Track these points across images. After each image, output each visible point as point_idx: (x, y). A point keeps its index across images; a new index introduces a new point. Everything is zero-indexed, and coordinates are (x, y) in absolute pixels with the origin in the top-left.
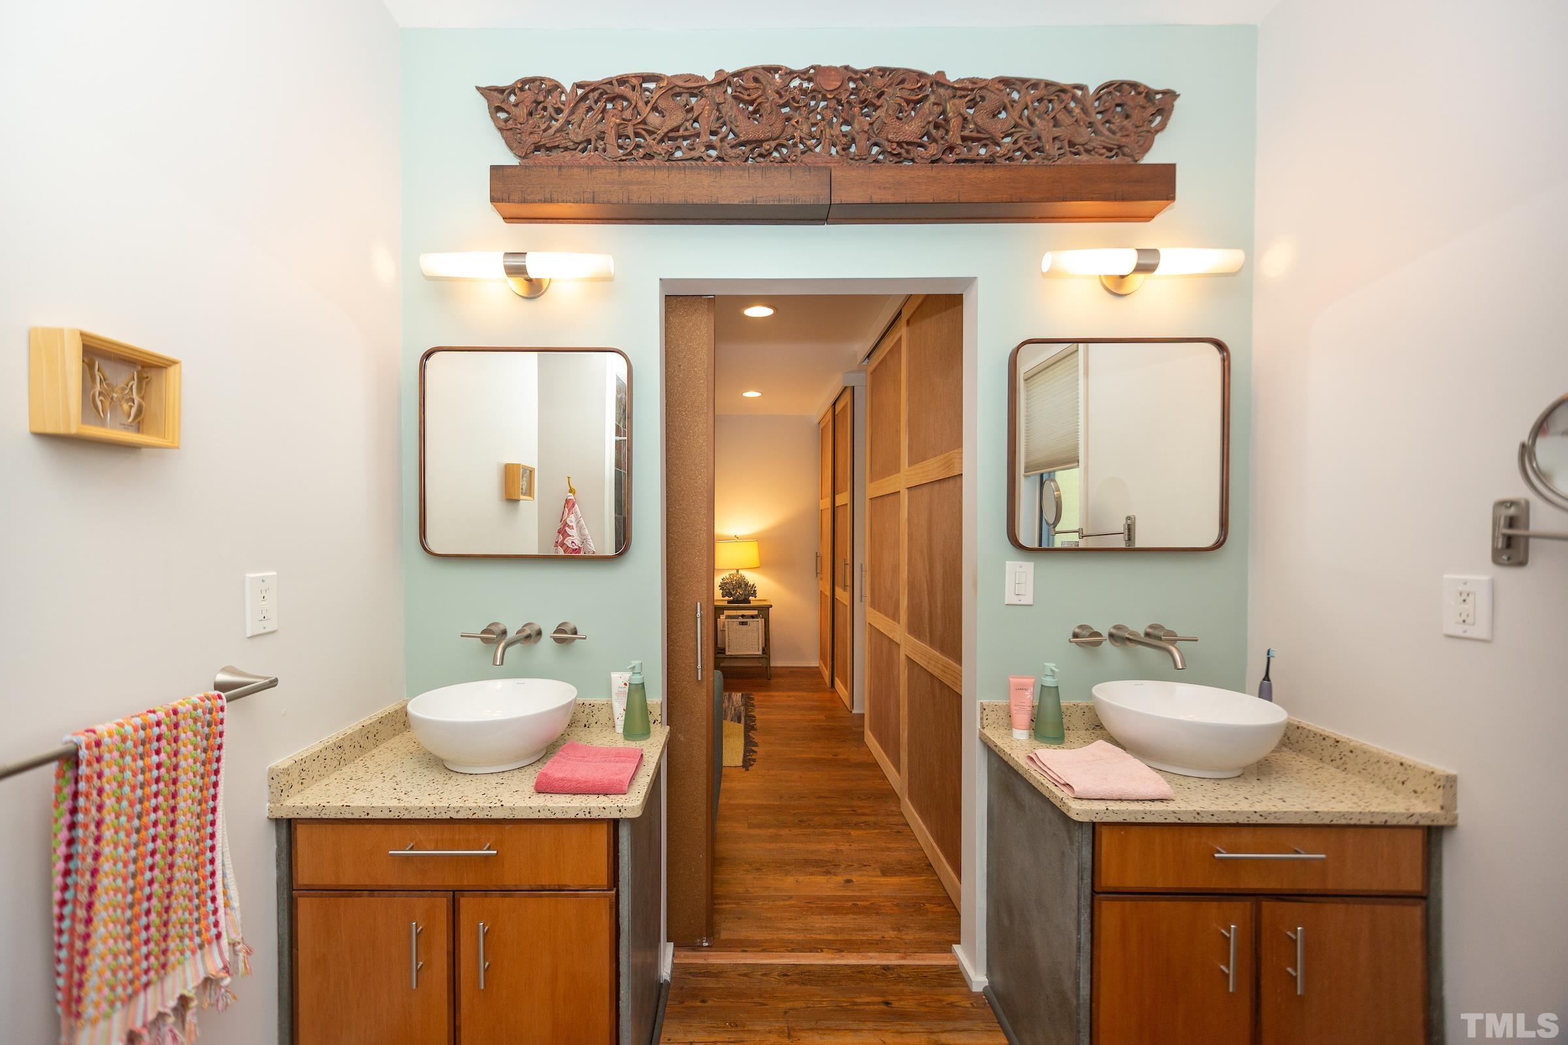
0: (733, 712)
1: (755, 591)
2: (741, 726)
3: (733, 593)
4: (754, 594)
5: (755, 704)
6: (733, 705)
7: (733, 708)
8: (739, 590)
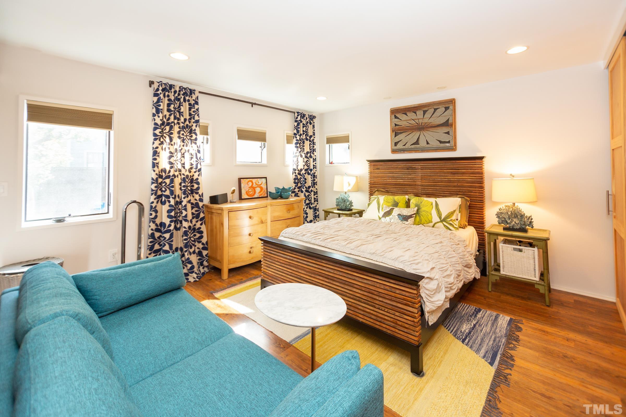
0: (491, 342)
1: (531, 222)
2: (492, 371)
3: (509, 221)
4: (531, 224)
5: (521, 337)
6: (495, 332)
7: (493, 337)
8: (515, 220)
